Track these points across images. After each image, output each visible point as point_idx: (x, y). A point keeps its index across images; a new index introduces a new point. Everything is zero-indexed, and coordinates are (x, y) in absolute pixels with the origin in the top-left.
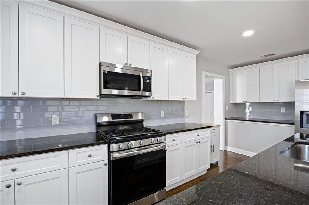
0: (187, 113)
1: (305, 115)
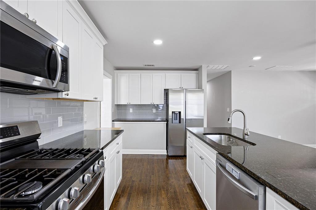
0: (86, 118)
1: (173, 114)
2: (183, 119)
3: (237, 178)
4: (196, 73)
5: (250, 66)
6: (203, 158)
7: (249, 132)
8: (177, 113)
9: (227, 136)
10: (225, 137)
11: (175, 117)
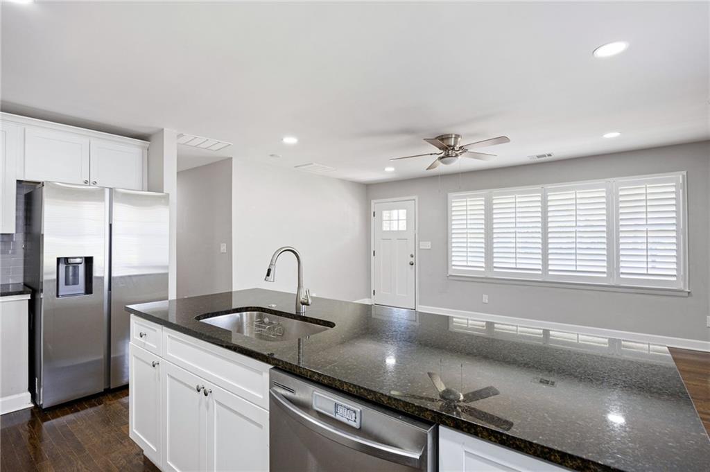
1: (62, 267)
2: (102, 278)
3: (356, 425)
4: (143, 148)
5: (272, 155)
6: (208, 390)
7: (311, 297)
8: (78, 260)
9: (255, 313)
10: (251, 317)
11: (71, 274)
